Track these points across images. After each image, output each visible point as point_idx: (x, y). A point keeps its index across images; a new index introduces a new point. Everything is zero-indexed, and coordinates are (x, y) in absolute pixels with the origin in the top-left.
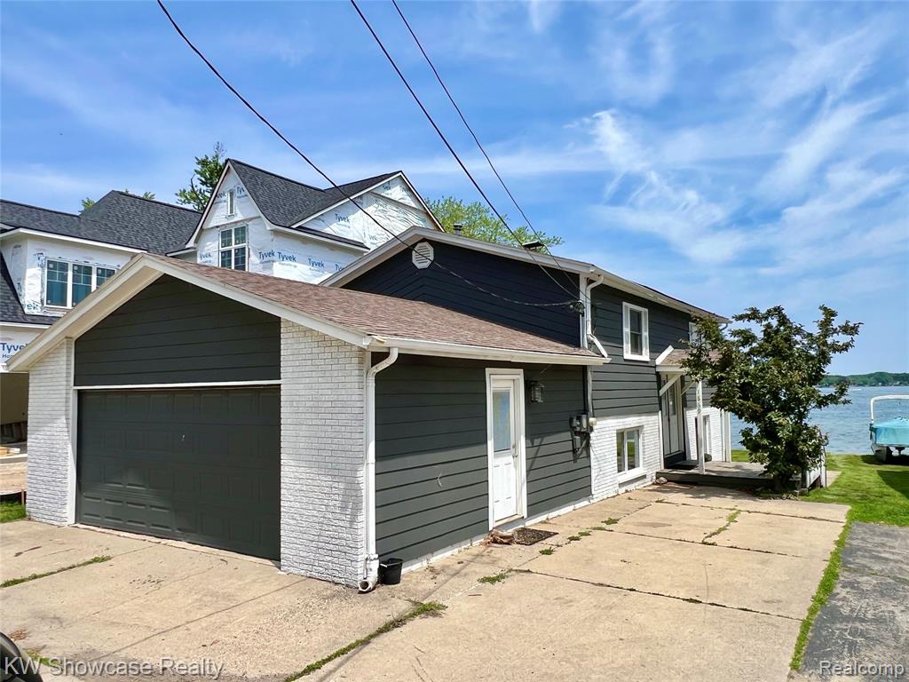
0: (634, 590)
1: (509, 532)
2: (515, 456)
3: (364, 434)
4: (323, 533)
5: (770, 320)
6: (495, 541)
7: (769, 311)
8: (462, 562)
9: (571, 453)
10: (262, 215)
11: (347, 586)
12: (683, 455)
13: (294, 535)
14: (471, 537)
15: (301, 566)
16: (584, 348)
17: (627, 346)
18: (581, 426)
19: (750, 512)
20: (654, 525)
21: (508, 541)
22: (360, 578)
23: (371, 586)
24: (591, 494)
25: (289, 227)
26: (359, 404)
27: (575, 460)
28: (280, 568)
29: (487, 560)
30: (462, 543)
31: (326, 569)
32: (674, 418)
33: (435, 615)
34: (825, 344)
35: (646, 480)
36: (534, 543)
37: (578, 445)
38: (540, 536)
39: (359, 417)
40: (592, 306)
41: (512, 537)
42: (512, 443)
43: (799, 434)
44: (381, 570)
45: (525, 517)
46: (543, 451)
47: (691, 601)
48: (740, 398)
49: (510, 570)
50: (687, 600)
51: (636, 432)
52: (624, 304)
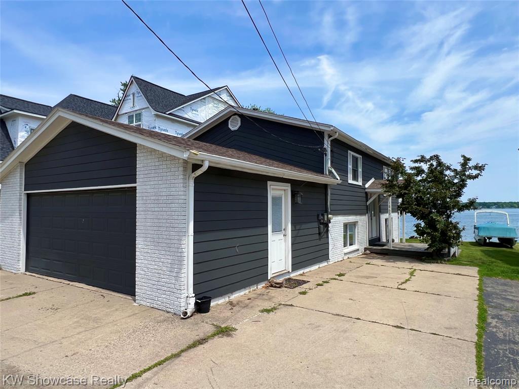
0: (360, 319)
1: (280, 280)
2: (285, 235)
3: (186, 217)
4: (161, 280)
5: (432, 162)
6: (272, 286)
7: (431, 157)
8: (250, 299)
9: (318, 235)
10: (150, 107)
11: (175, 314)
12: (379, 239)
13: (143, 280)
14: (257, 282)
15: (148, 300)
16: (326, 174)
17: (350, 176)
18: (324, 219)
19: (421, 270)
20: (367, 277)
21: (280, 285)
22: (183, 309)
23: (189, 314)
24: (328, 259)
25: (165, 113)
26: (183, 197)
27: (320, 239)
28: (135, 301)
29: (266, 298)
30: (251, 287)
31: (162, 303)
32: (374, 218)
33: (229, 335)
34: (464, 175)
35: (359, 252)
36: (295, 287)
37: (322, 230)
38: (300, 283)
39: (183, 205)
40: (331, 151)
41: (282, 283)
42: (283, 227)
43: (448, 227)
44: (196, 304)
45: (290, 271)
46: (301, 233)
47: (397, 327)
48: (415, 205)
49: (280, 305)
50: (395, 326)
51: (354, 224)
52: (349, 151)
